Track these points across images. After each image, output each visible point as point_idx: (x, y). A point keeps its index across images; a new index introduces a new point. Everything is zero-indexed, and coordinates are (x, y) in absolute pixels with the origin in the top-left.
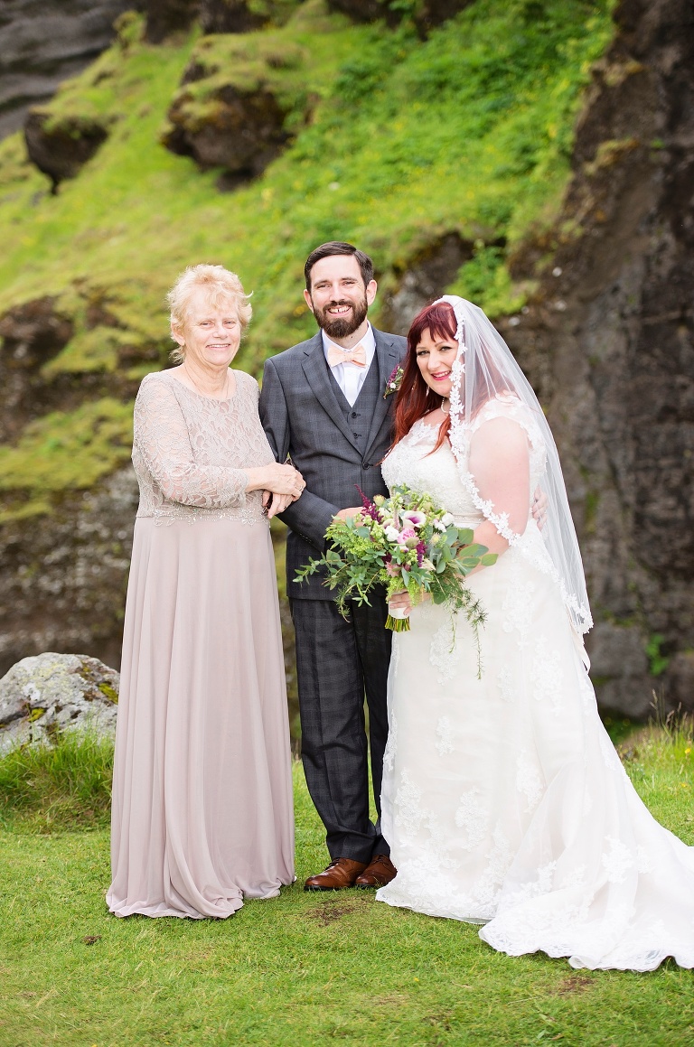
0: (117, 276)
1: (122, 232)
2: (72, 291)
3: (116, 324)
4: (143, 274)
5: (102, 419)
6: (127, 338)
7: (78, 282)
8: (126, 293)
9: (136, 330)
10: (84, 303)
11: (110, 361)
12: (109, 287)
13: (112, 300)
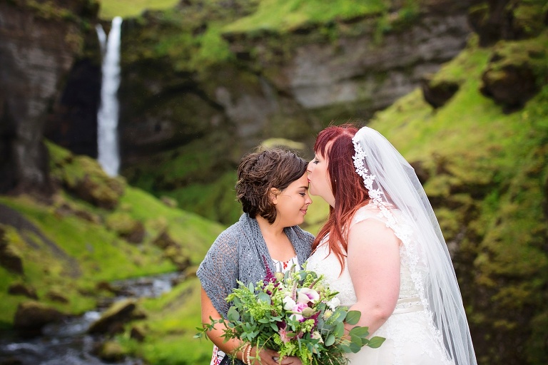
2: (431, 159)
3: (449, 174)
6: (454, 181)
7: (434, 154)
9: (457, 177)
11: (446, 192)
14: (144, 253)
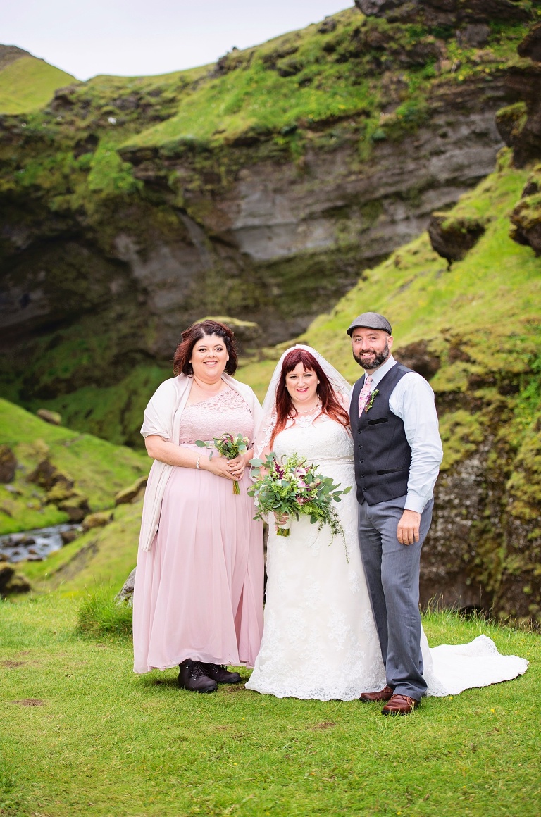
0: (471, 327)
1: (481, 297)
2: (441, 337)
3: (468, 360)
4: (488, 326)
5: (457, 424)
6: (474, 369)
7: (444, 331)
8: (475, 339)
9: (480, 364)
10: (448, 345)
11: (464, 385)
12: (465, 334)
13: (466, 343)
14: (18, 495)
